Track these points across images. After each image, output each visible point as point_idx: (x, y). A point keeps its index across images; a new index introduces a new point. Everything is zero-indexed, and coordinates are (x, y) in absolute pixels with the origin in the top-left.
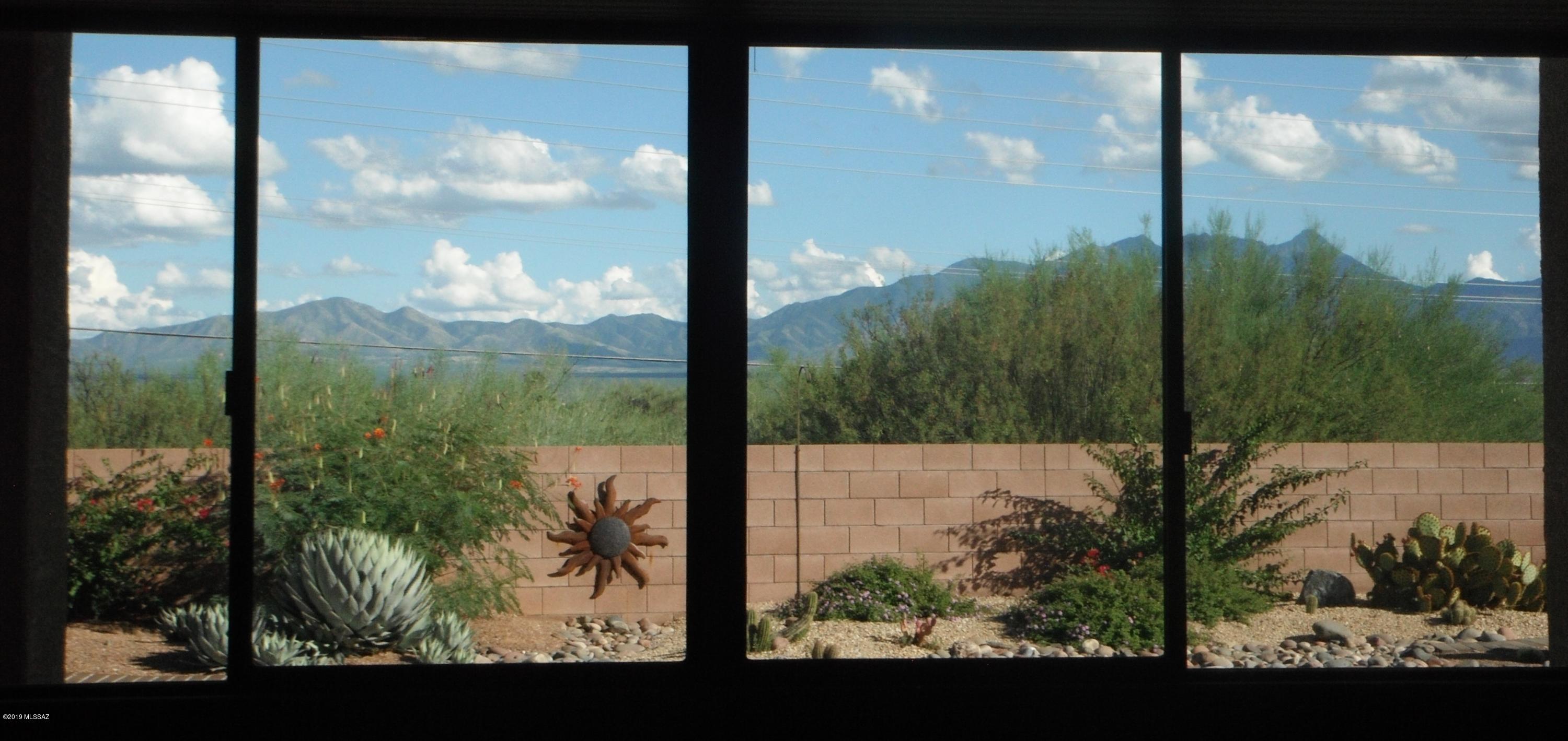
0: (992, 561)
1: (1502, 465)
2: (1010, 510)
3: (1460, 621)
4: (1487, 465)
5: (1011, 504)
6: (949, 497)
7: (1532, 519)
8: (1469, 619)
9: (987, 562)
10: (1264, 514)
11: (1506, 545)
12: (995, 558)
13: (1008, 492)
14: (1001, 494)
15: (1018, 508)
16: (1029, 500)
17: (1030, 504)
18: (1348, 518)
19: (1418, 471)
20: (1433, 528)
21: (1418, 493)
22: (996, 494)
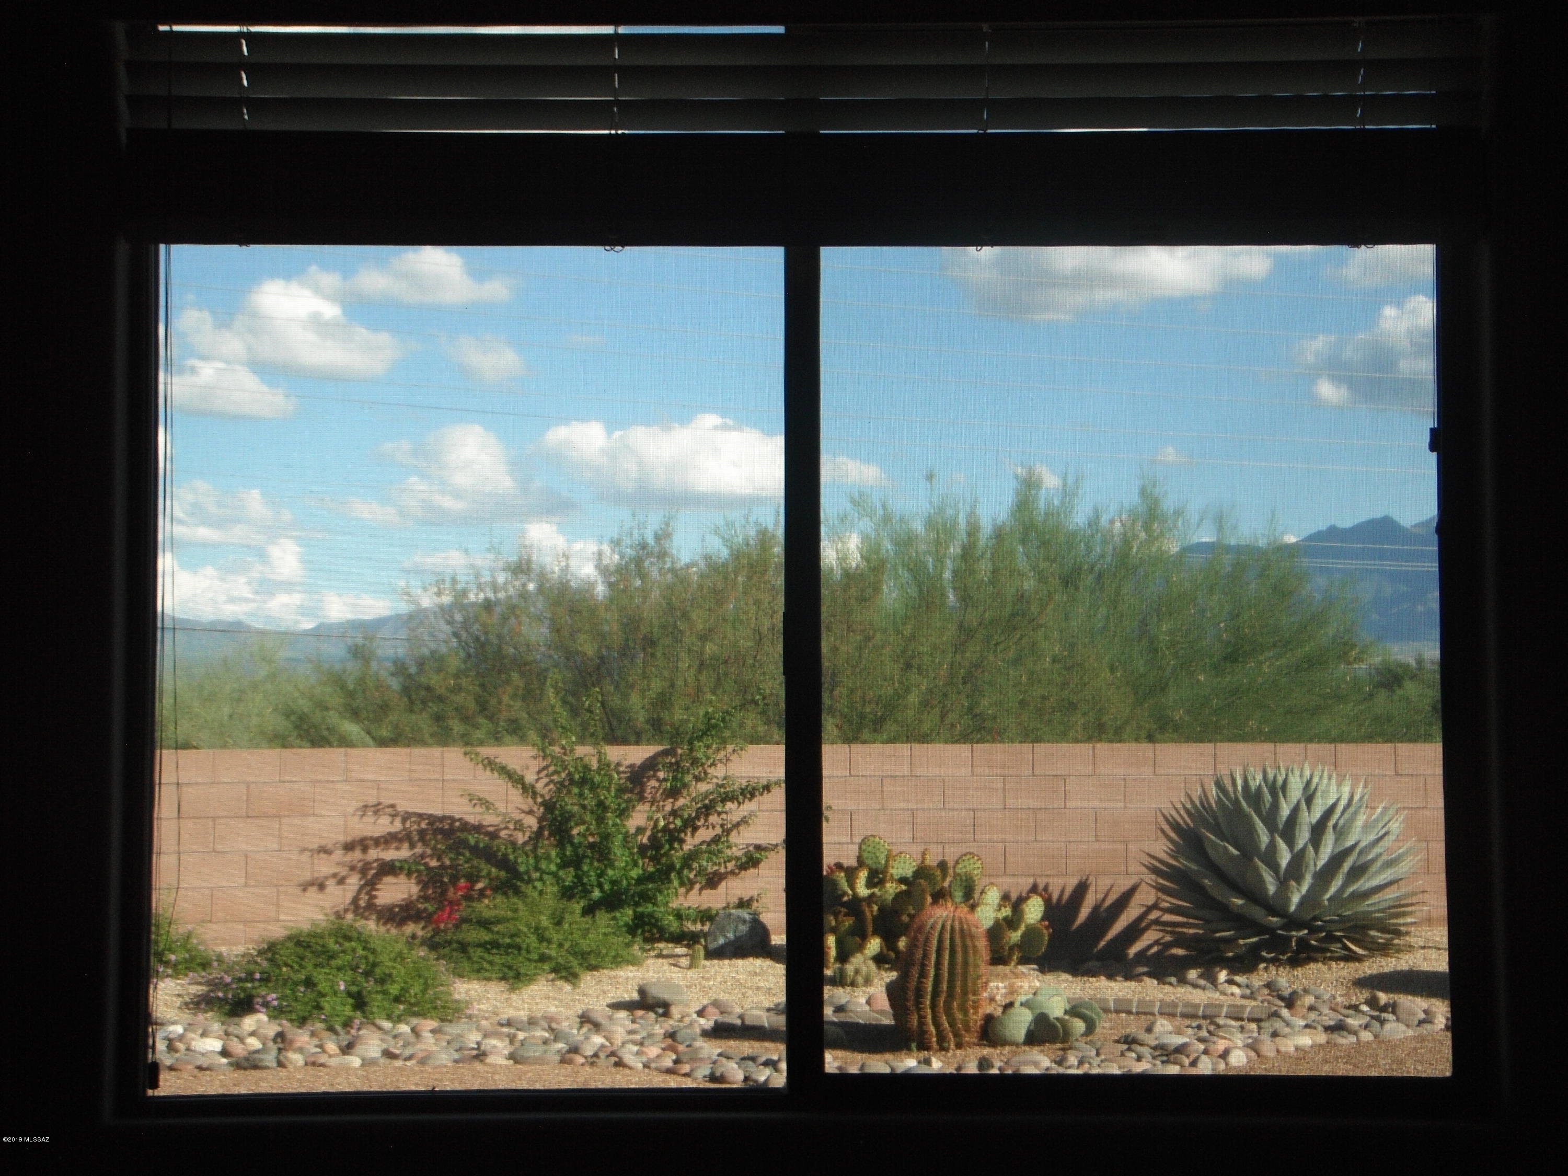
0: (374, 893)
1: (1059, 772)
2: (397, 826)
3: (849, 981)
4: (1037, 772)
5: (398, 820)
6: (314, 815)
7: (1097, 840)
8: (860, 980)
9: (367, 893)
10: (704, 835)
11: (964, 878)
12: (378, 890)
13: (392, 806)
14: (383, 808)
15: (408, 824)
16: (421, 816)
17: (424, 819)
18: (849, 841)
19: (943, 780)
20: (878, 854)
21: (944, 808)
22: (377, 809)
